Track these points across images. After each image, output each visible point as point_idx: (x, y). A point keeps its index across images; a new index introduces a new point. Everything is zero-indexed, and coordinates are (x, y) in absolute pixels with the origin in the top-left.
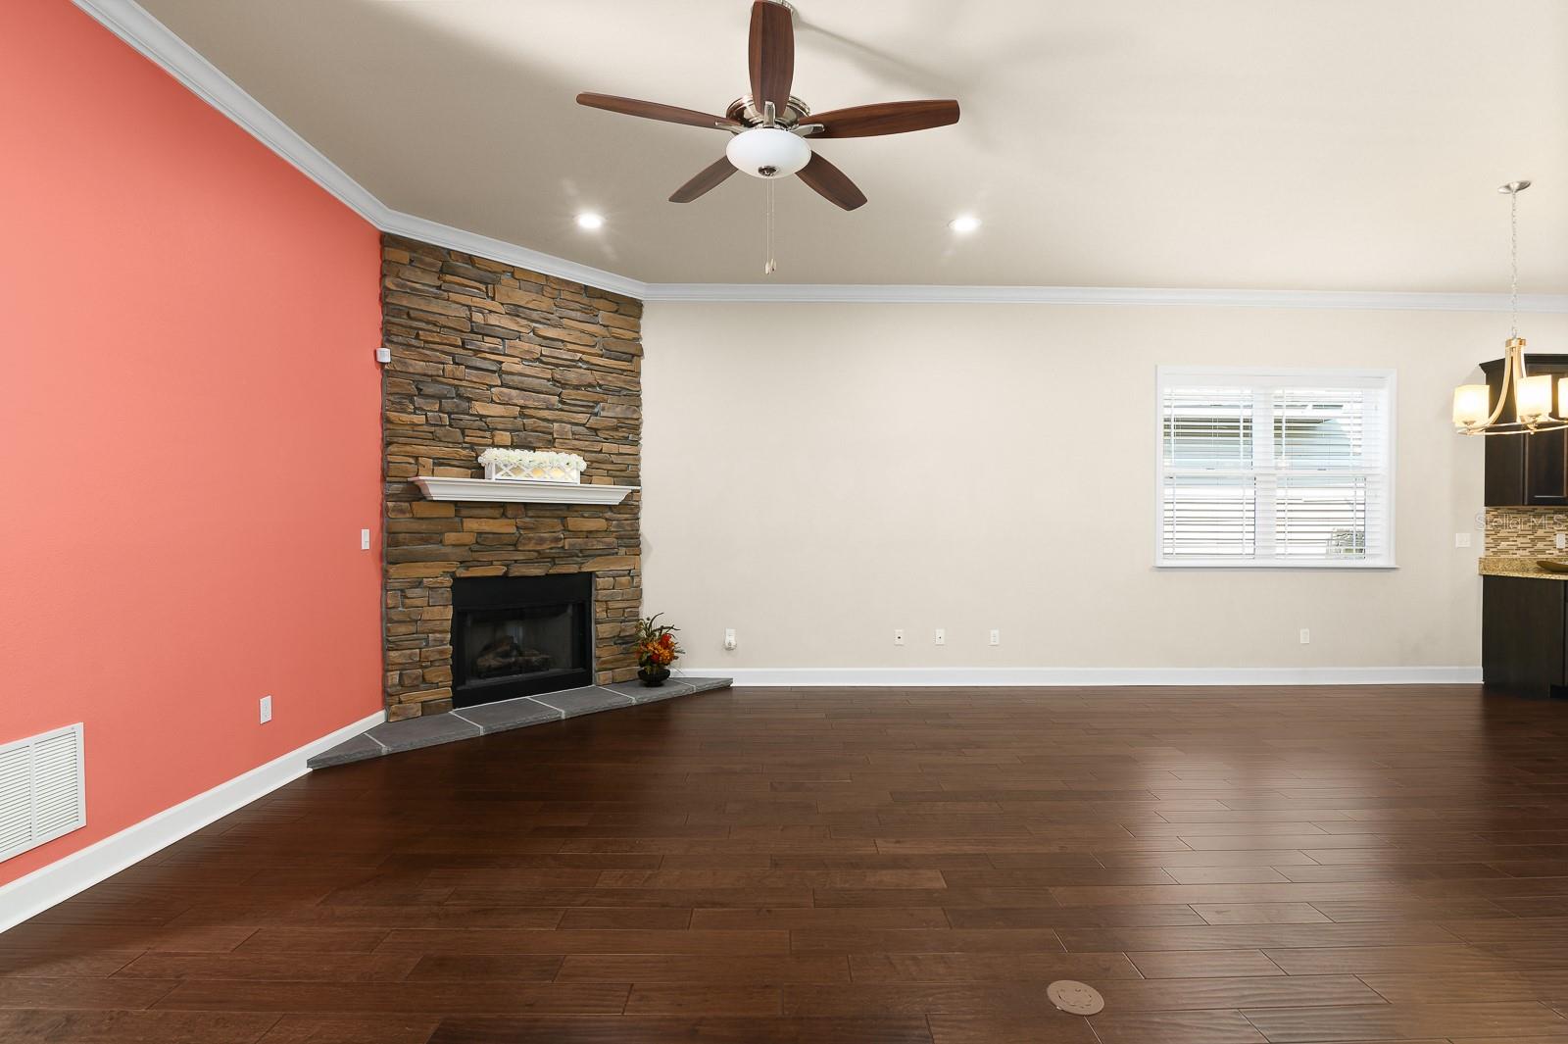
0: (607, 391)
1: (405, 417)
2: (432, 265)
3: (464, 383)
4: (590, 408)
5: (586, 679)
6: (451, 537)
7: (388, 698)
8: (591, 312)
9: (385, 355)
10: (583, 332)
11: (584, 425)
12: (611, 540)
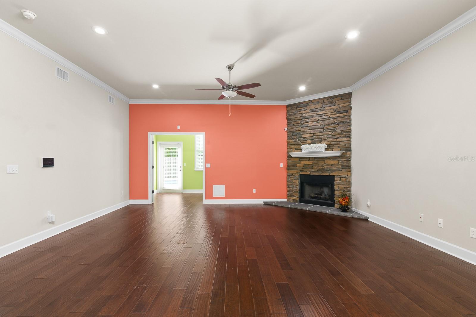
0: (338, 124)
1: (290, 141)
2: (295, 108)
3: (301, 131)
4: (333, 130)
5: (332, 205)
6: (298, 165)
7: (288, 197)
8: (333, 103)
9: (286, 130)
10: (330, 109)
11: (331, 135)
12: (340, 167)
